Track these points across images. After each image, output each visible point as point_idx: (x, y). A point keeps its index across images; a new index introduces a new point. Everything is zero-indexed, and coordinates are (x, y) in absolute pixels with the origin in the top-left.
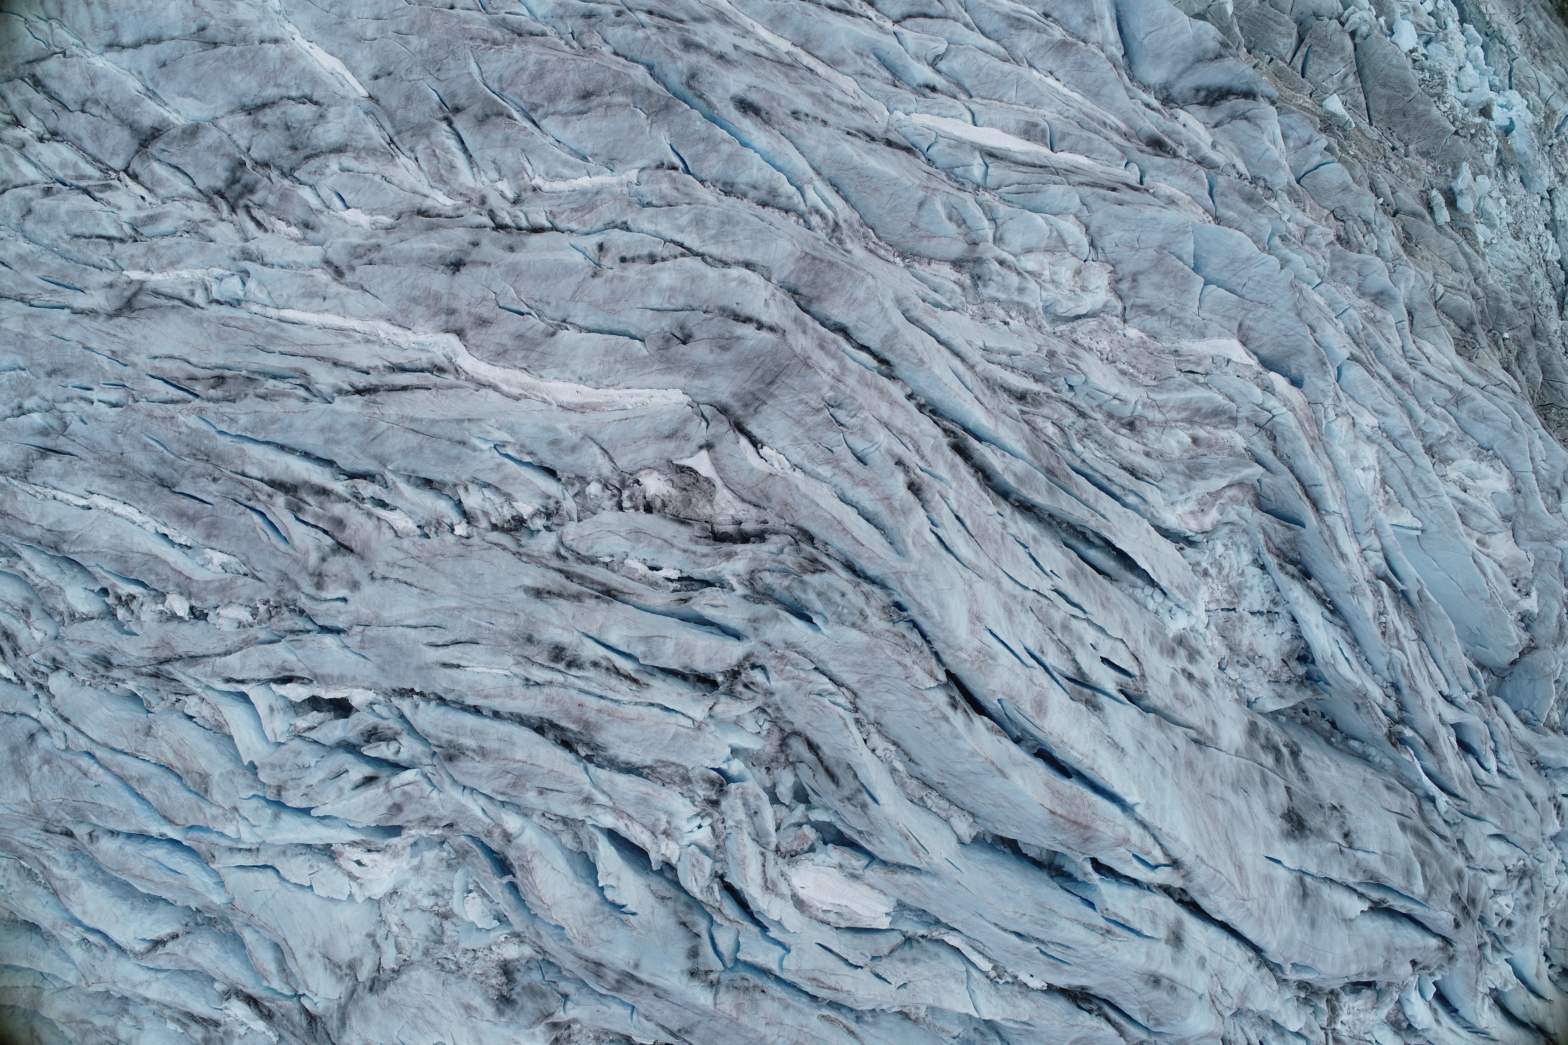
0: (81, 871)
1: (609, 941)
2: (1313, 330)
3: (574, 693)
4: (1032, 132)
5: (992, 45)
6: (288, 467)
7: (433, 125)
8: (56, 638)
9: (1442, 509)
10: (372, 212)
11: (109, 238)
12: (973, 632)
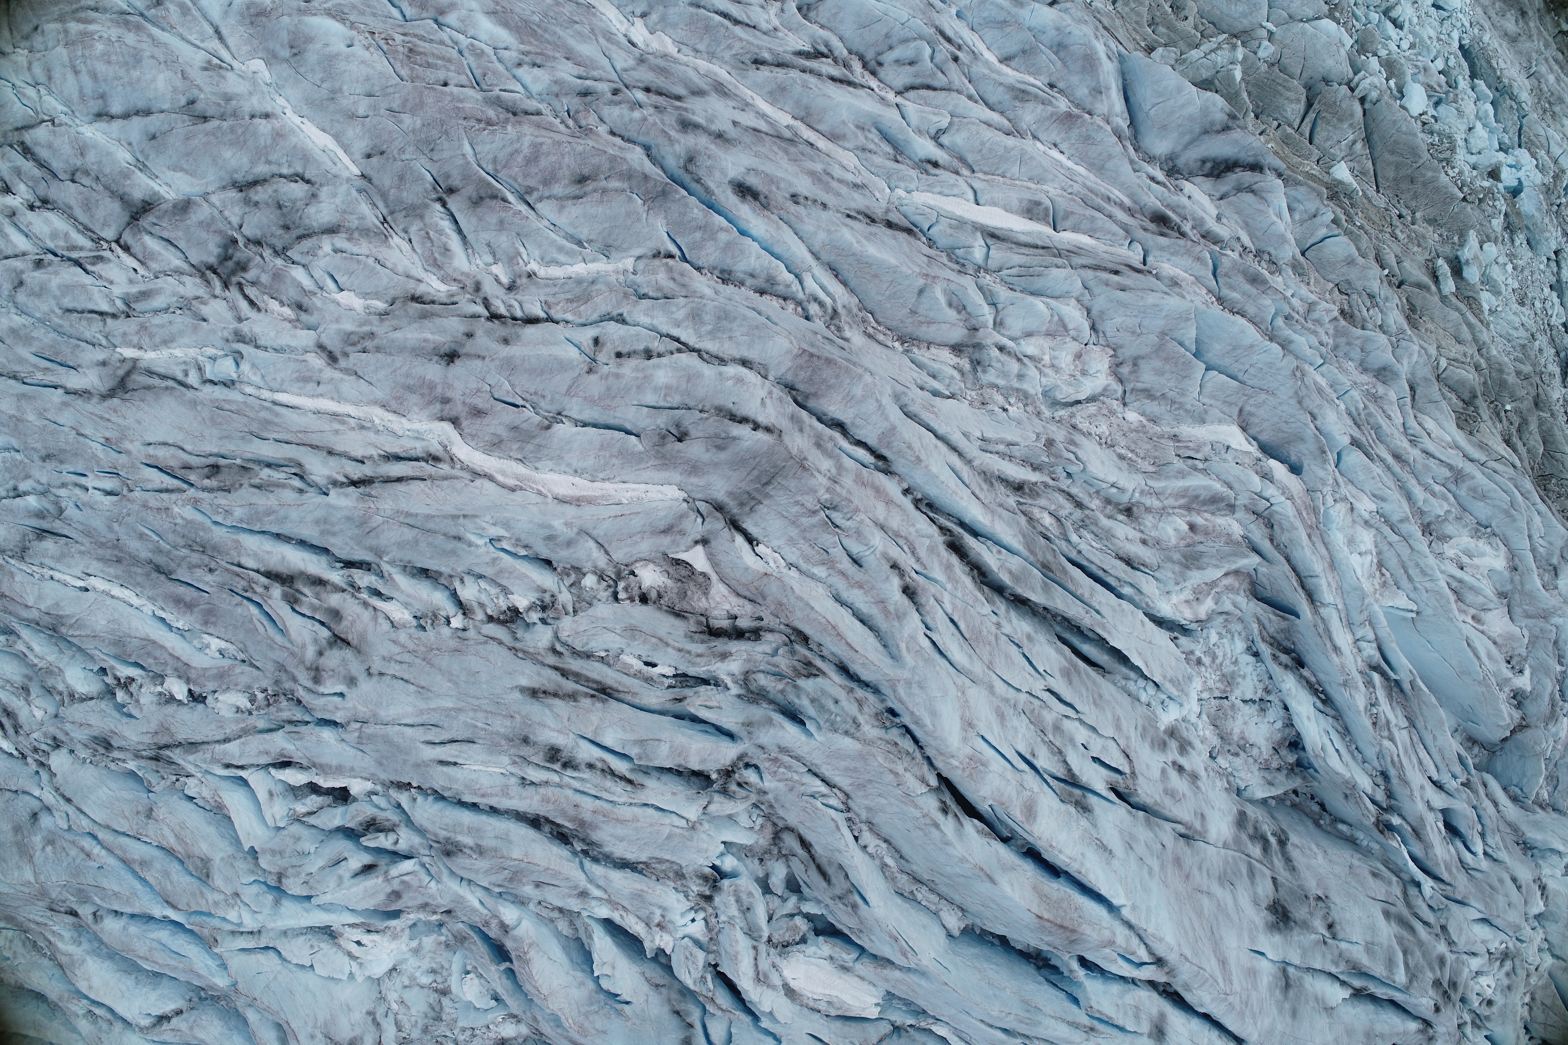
0: (86, 946)
1: (604, 1032)
2: (1314, 417)
3: (569, 793)
4: (1035, 211)
5: (995, 117)
6: (283, 558)
7: (426, 206)
8: (56, 716)
9: (1438, 593)
10: (365, 295)
11: (101, 314)
12: (965, 740)
